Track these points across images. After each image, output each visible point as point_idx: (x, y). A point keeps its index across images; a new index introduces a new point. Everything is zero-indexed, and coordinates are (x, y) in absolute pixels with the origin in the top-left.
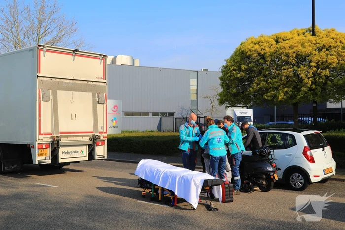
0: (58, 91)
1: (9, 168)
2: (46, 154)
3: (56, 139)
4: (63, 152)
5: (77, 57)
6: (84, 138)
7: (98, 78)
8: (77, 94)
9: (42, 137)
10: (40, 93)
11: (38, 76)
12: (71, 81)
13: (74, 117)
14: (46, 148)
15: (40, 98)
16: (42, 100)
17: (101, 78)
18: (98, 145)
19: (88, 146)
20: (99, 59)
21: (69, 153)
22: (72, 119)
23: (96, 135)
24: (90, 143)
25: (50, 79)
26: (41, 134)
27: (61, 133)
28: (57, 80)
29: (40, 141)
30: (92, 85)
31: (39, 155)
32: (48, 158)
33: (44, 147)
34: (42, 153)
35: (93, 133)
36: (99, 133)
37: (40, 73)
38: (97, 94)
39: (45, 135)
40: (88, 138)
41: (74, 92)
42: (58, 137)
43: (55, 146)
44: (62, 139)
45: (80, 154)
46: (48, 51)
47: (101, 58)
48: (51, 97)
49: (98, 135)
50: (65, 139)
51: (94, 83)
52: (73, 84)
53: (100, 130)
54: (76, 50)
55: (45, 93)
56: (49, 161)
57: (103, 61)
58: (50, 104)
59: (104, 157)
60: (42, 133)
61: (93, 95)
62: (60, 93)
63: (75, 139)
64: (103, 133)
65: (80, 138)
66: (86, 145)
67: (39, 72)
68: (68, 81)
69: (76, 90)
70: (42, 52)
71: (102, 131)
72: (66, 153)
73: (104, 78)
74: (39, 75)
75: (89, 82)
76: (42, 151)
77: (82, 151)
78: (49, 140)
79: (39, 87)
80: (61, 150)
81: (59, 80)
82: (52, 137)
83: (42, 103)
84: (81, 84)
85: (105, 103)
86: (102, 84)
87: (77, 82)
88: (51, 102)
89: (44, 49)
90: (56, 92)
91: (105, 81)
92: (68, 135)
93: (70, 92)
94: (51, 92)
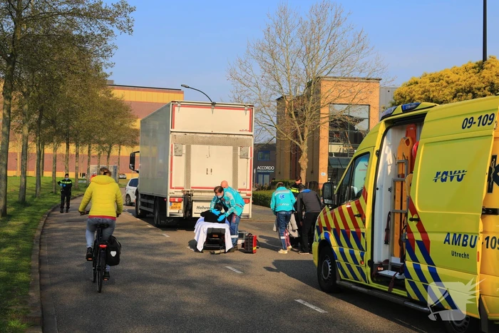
0: (192, 146)
2: (179, 207)
3: (185, 193)
4: (198, 207)
5: (215, 110)
7: (243, 130)
8: (214, 148)
9: (173, 191)
10: (172, 147)
11: (171, 132)
12: (208, 135)
13: (209, 171)
14: (179, 202)
15: (172, 152)
16: (174, 154)
17: (246, 130)
20: (244, 110)
21: (205, 208)
22: (207, 174)
25: (184, 134)
26: (171, 188)
27: (192, 188)
28: (192, 134)
29: (171, 194)
30: (232, 138)
31: (172, 208)
32: (181, 211)
33: (177, 200)
34: (175, 206)
38: (239, 148)
39: (176, 188)
41: (211, 146)
42: (189, 191)
43: (188, 200)
44: (194, 194)
46: (183, 106)
47: (246, 108)
48: (184, 151)
50: (199, 194)
51: (236, 136)
52: (210, 138)
55: (177, 148)
56: (182, 215)
57: (248, 112)
58: (183, 158)
59: (248, 216)
60: (173, 186)
61: (235, 150)
64: (245, 190)
67: (173, 127)
68: (204, 135)
69: (212, 144)
70: (176, 109)
71: (244, 187)
72: (201, 208)
73: (251, 130)
74: (172, 130)
75: (230, 136)
76: (175, 204)
78: (182, 194)
79: (171, 142)
80: (195, 205)
81: (194, 134)
82: (183, 191)
83: (174, 157)
84: (220, 138)
85: (249, 157)
86: (246, 137)
87: (215, 135)
88: (184, 156)
89: (179, 105)
90: (190, 146)
91: (251, 133)
92: (201, 190)
93: (207, 146)
94: (184, 146)
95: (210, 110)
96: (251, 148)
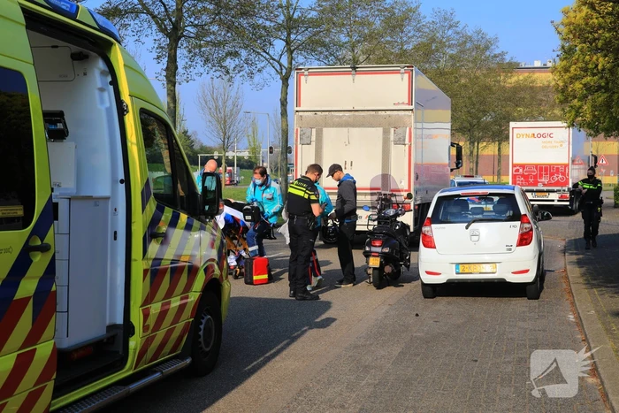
0: (325, 129)
5: (357, 76)
6: (368, 198)
7: (398, 104)
8: (356, 131)
10: (297, 133)
11: (296, 111)
12: (347, 114)
13: (348, 165)
15: (297, 140)
16: (299, 142)
17: (403, 103)
20: (400, 73)
22: (346, 168)
25: (315, 113)
28: (324, 113)
30: (382, 116)
35: (379, 189)
36: (393, 191)
37: (300, 106)
38: (392, 130)
41: (350, 129)
45: (364, 221)
46: (311, 74)
47: (403, 71)
48: (314, 138)
51: (388, 113)
52: (349, 117)
55: (304, 133)
57: (406, 76)
58: (312, 147)
61: (386, 132)
62: (329, 133)
67: (298, 104)
68: (341, 114)
69: (353, 126)
70: (302, 78)
73: (410, 103)
74: (298, 109)
75: (380, 112)
79: (296, 125)
81: (327, 113)
83: (300, 146)
84: (364, 117)
85: (407, 142)
86: (403, 113)
87: (357, 113)
88: (313, 143)
89: (306, 73)
90: (321, 130)
91: (411, 107)
93: (345, 129)
94: (314, 130)
95: (349, 77)
96: (410, 129)
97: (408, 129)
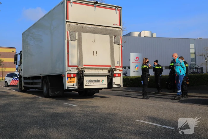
0: (82, 33)
1: (54, 93)
2: (74, 81)
3: (80, 69)
4: (87, 81)
5: (97, 8)
6: (104, 71)
7: (115, 24)
8: (97, 36)
9: (70, 68)
10: (68, 34)
11: (67, 22)
12: (93, 26)
13: (95, 53)
14: (74, 77)
16: (69, 39)
17: (117, 25)
18: (115, 77)
19: (107, 77)
20: (115, 10)
21: (92, 81)
22: (94, 55)
23: (113, 68)
24: (108, 74)
25: (77, 24)
26: (69, 66)
27: (84, 66)
28: (81, 25)
29: (68, 71)
30: (109, 30)
31: (69, 82)
32: (75, 84)
33: (72, 76)
34: (71, 80)
35: (110, 66)
36: (116, 67)
37: (68, 19)
38: (113, 37)
39: (72, 66)
40: (107, 71)
41: (95, 34)
42: (82, 68)
43: (80, 76)
44: (86, 70)
45: (101, 83)
46: (74, 2)
47: (116, 9)
48: (77, 38)
49: (115, 68)
50: (88, 70)
51: (111, 28)
52: (94, 28)
53: (116, 65)
54: (96, 3)
55: (72, 35)
56: (76, 87)
57: (118, 12)
58: (76, 43)
59: (120, 86)
60: (70, 65)
61: (111, 38)
62: (84, 35)
63: (96, 71)
64: (119, 67)
65: (101, 71)
66: (105, 76)
68: (90, 26)
70: (69, 3)
71: (118, 65)
72: (89, 81)
73: (120, 25)
74: (67, 20)
75: (108, 28)
76: (70, 79)
77: (103, 81)
78: (76, 71)
79: (67, 29)
80: (85, 79)
81: (83, 25)
82: (78, 69)
83: (70, 42)
85: (120, 43)
86: (117, 29)
87: (97, 27)
88: (77, 41)
89: (71, 1)
91: (120, 27)
92: (91, 67)
93: (93, 34)
94: (77, 34)
96: (121, 37)
97: (120, 37)
